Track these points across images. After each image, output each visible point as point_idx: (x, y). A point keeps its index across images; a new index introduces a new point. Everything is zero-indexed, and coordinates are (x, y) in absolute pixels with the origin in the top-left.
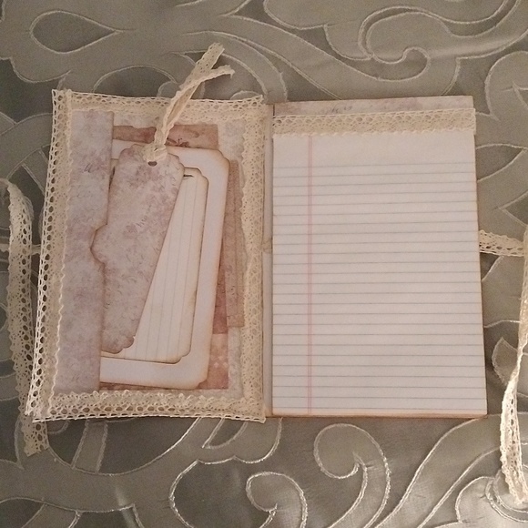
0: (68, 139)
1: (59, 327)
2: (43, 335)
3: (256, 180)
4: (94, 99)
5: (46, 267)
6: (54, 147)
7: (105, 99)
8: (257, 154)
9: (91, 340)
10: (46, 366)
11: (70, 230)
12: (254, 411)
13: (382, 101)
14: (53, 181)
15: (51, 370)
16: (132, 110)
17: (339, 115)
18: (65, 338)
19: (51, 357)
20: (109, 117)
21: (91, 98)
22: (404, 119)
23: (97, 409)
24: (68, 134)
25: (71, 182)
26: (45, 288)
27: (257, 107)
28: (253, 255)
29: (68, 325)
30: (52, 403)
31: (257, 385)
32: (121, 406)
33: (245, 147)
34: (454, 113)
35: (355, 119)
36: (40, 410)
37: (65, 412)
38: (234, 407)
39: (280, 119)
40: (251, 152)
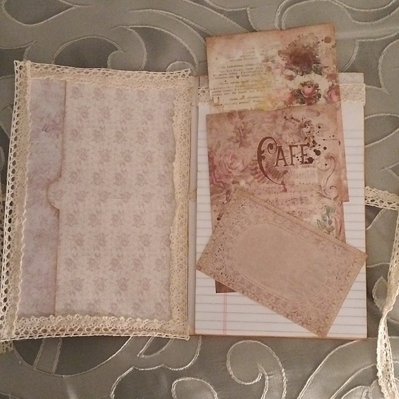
0: (28, 103)
1: (21, 262)
2: (8, 269)
3: (184, 140)
4: (50, 69)
5: (10, 212)
6: (16, 110)
7: (59, 69)
8: (185, 118)
9: (47, 274)
10: (11, 295)
11: (30, 181)
12: (180, 330)
14: (16, 139)
15: (16, 298)
16: (82, 79)
18: (26, 272)
19: (15, 288)
20: (63, 84)
21: (47, 68)
23: (53, 330)
24: (28, 98)
25: (30, 141)
26: (9, 230)
27: (185, 78)
28: (181, 203)
29: (28, 261)
30: (16, 326)
31: (183, 310)
32: (73, 327)
33: (176, 112)
34: (348, 87)
36: (6, 331)
37: (26, 333)
38: (164, 327)
39: (205, 90)
40: (180, 116)
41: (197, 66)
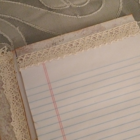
3: (17, 101)
8: (13, 84)
13: (81, 31)
17: (58, 46)
22: (97, 38)
27: (5, 54)
33: (3, 82)
34: (125, 27)
35: (68, 46)
39: (22, 58)
40: (8, 83)
41: (12, 44)
